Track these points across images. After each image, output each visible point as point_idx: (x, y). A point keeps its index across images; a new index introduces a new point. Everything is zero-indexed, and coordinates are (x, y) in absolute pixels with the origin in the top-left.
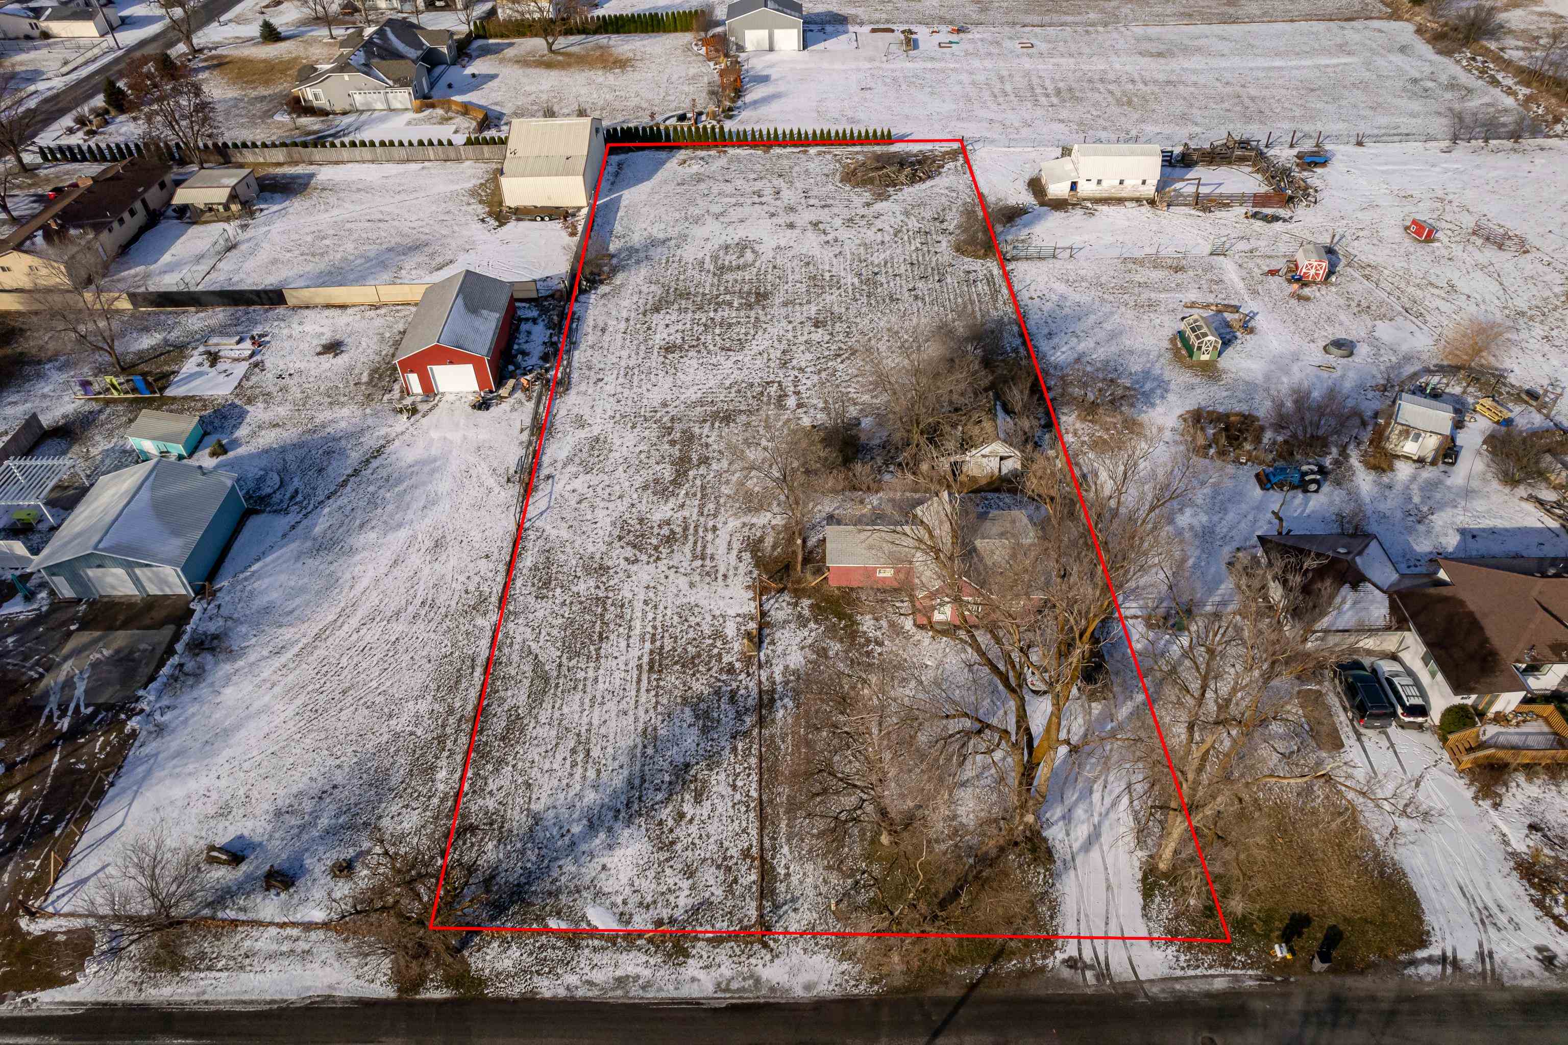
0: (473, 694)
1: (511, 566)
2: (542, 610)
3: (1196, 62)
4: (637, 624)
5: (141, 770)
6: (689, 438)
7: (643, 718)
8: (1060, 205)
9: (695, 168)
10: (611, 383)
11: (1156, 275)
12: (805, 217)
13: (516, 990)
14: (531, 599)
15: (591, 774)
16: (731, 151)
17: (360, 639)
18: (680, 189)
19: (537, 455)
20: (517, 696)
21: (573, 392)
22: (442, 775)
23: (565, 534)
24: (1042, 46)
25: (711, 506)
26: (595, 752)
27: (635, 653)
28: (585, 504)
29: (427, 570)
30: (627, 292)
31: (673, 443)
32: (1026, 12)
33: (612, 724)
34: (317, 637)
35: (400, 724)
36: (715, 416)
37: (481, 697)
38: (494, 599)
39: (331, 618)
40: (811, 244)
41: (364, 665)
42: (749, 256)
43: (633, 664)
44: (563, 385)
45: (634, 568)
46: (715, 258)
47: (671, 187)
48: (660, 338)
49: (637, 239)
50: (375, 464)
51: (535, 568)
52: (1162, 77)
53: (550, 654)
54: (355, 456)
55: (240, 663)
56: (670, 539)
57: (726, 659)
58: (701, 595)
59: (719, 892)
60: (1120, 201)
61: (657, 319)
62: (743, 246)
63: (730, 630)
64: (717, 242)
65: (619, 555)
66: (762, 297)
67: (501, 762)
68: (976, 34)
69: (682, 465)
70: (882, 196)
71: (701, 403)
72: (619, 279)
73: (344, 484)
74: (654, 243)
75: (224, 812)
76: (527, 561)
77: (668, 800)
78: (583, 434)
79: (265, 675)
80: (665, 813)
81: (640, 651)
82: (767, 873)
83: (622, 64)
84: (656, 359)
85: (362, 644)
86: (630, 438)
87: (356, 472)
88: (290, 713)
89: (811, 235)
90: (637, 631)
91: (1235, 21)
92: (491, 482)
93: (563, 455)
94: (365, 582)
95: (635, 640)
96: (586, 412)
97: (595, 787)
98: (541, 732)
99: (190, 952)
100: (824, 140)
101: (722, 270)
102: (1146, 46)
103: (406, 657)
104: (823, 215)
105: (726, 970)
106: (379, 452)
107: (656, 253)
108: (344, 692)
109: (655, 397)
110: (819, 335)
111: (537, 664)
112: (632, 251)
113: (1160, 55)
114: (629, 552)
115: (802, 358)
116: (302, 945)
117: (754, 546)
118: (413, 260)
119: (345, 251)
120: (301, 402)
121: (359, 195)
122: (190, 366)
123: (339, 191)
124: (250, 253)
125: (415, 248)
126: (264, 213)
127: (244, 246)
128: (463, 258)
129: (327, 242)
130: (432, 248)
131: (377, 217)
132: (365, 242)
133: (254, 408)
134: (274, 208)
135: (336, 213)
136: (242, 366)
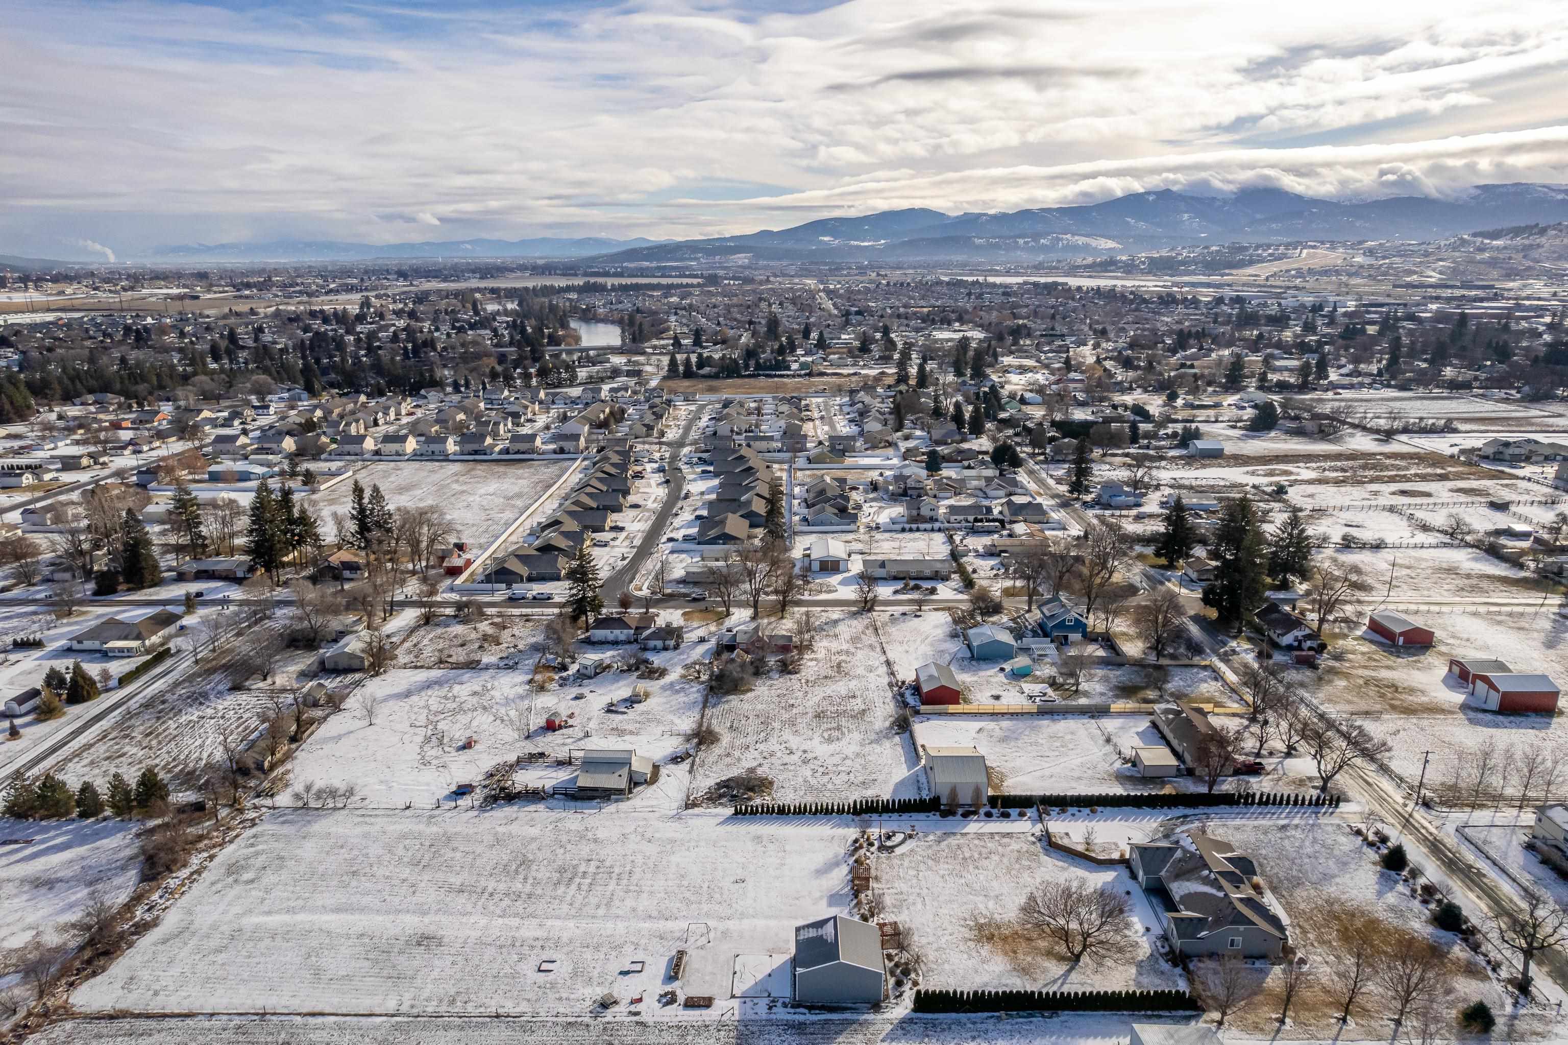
6: (839, 672)
10: (873, 686)
12: (795, 758)
18: (873, 776)
21: (886, 683)
30: (881, 719)
40: (794, 742)
42: (826, 735)
44: (891, 685)
46: (843, 734)
47: (881, 778)
48: (859, 701)
49: (887, 744)
61: (863, 707)
62: (830, 740)
64: (844, 742)
65: (853, 650)
66: (818, 716)
69: (839, 665)
70: (752, 770)
72: (887, 724)
74: (877, 741)
84: (858, 693)
86: (859, 672)
89: (794, 747)
93: (880, 668)
100: (782, 812)
101: (838, 728)
104: (787, 759)
107: (873, 736)
109: (854, 682)
110: (791, 702)
112: (887, 737)
115: (800, 694)
117: (813, 651)
118: (998, 733)
119: (1042, 738)
120: (988, 682)
121: (1076, 774)
122: (1050, 691)
123: (1093, 778)
124: (1092, 738)
125: (1004, 740)
126: (1120, 762)
127: (1102, 742)
128: (974, 734)
129: (1058, 744)
130: (994, 739)
131: (1047, 759)
132: (1036, 744)
133: (1005, 680)
134: (1118, 765)
135: (1077, 762)
136: (1026, 691)
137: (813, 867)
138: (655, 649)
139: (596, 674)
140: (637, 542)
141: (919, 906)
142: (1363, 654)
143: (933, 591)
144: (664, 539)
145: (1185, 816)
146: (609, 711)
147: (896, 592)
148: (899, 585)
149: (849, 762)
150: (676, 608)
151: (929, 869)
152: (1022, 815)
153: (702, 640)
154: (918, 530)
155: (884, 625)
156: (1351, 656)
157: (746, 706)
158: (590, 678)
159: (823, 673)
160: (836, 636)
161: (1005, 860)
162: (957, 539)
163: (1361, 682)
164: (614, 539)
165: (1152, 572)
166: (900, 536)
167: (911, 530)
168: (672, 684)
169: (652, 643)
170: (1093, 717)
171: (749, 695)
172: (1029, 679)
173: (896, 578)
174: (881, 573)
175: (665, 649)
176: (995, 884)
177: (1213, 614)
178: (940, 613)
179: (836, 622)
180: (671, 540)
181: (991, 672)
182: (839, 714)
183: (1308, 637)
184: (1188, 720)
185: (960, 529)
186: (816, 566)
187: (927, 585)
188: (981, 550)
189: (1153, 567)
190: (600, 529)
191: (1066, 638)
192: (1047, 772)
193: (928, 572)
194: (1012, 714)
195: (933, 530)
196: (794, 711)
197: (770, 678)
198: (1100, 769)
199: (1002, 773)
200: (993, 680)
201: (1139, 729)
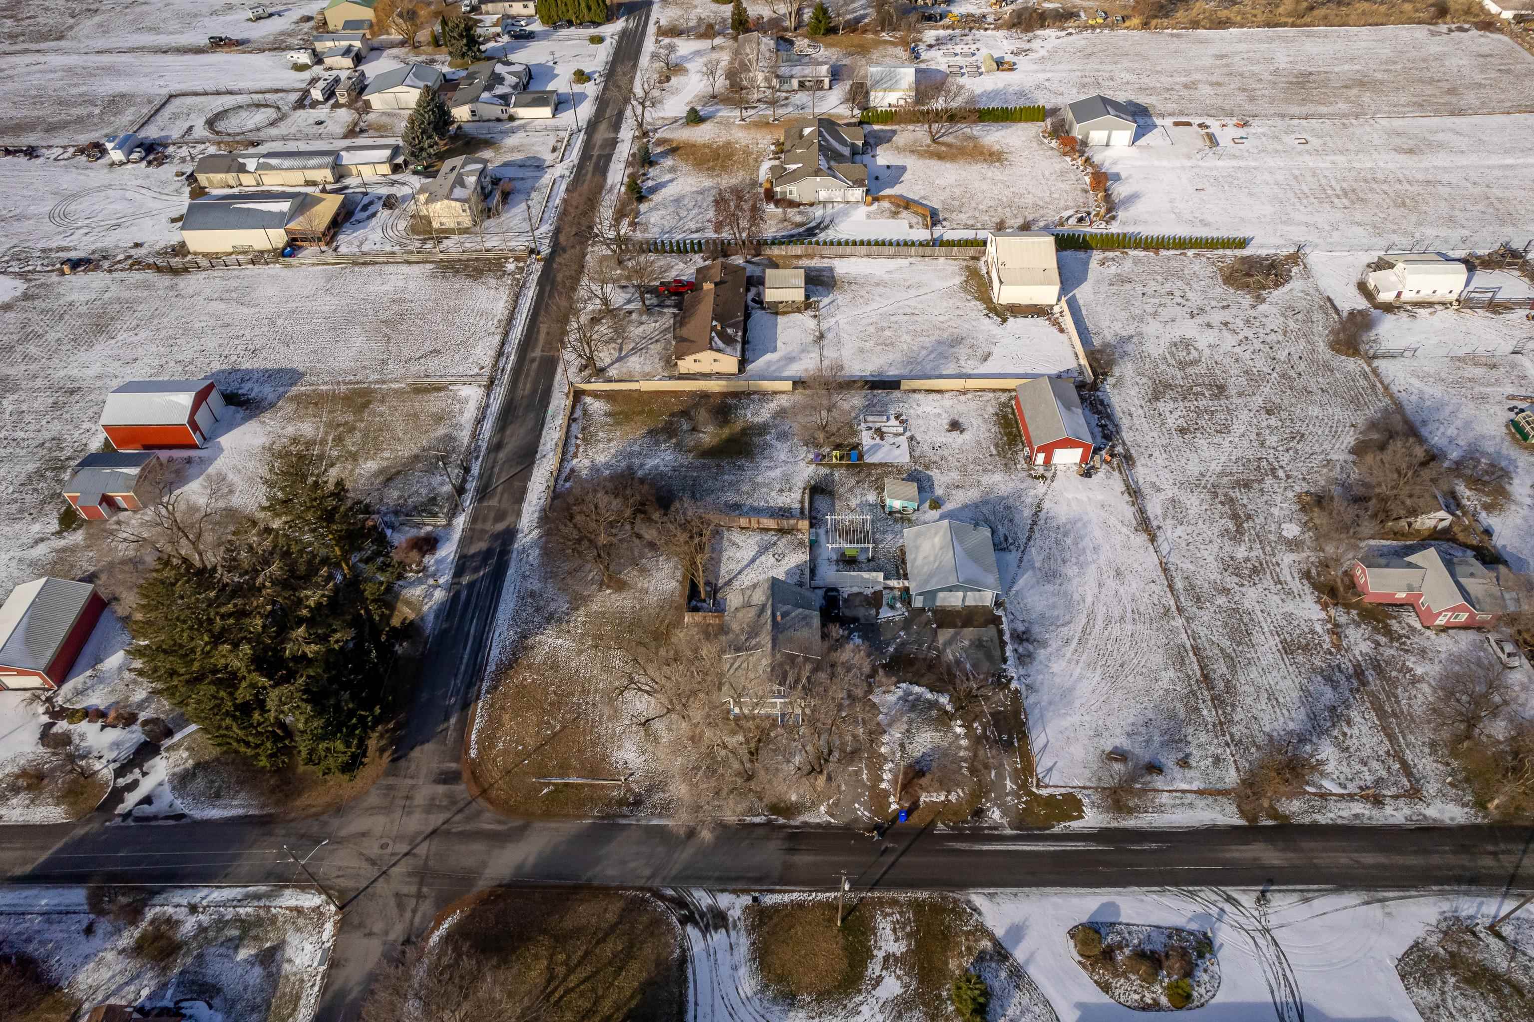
0: (1196, 666)
1: (1171, 587)
2: (1205, 616)
3: (1441, 160)
4: (1263, 624)
5: (1037, 711)
6: (1231, 500)
7: (1297, 681)
8: (1388, 308)
9: (1113, 269)
10: (1160, 458)
11: (1479, 372)
12: (1217, 317)
13: (1307, 820)
14: (1195, 609)
15: (1285, 712)
16: (1132, 253)
17: (1110, 634)
18: (1114, 289)
19: (1142, 511)
20: (1220, 668)
21: (1138, 464)
22: (1205, 712)
23: (1192, 568)
24: (1315, 142)
25: (1268, 548)
26: (1281, 700)
27: (1272, 643)
28: (1191, 547)
29: (1122, 591)
30: (1128, 383)
31: (1222, 503)
32: (1287, 101)
33: (1281, 683)
34: (1084, 632)
35: (1165, 683)
36: (1238, 482)
37: (1202, 669)
38: (1174, 608)
39: (1084, 621)
40: (1231, 342)
41: (1123, 650)
42: (1194, 352)
43: (1274, 649)
44: (1129, 459)
45: (1244, 589)
46: (1172, 354)
47: (1104, 288)
48: (1171, 422)
49: (1108, 336)
50: (1042, 515)
51: (1185, 589)
52: (1420, 177)
53: (1226, 643)
54: (1027, 513)
55: (1049, 650)
56: (1254, 570)
57: (1325, 646)
58: (1290, 607)
59: (1384, 774)
60: (1430, 304)
61: (1161, 407)
62: (1186, 344)
63: (1318, 628)
64: (1166, 339)
65: (1230, 581)
66: (1221, 389)
67: (1233, 706)
68: (1258, 127)
69: (1236, 520)
70: (1259, 299)
71: (1223, 474)
72: (1116, 371)
73: (1032, 530)
74: (1123, 340)
75: (1098, 734)
76: (1179, 585)
77: (1334, 725)
78: (1162, 496)
79: (1068, 655)
80: (1335, 733)
81: (1274, 642)
82: (1404, 764)
83: (995, 157)
84: (1178, 439)
85: (1113, 637)
86: (1194, 500)
87: (1034, 523)
88: (1097, 677)
89: (1227, 334)
90: (1266, 629)
91: (1460, 112)
92: (1124, 530)
93: (1159, 511)
94: (1089, 600)
95: (1268, 635)
96: (1154, 479)
97: (1292, 720)
98: (1246, 688)
99: (1131, 804)
101: (1182, 364)
102: (1397, 141)
103: (1144, 645)
104: (1226, 315)
105: (1407, 811)
106: (1039, 507)
107: (1129, 348)
108: (1122, 666)
109: (1193, 469)
110: (1274, 421)
111: (1222, 650)
112: (1111, 347)
113: (1411, 151)
114: (1236, 579)
116: (1186, 801)
117: (1306, 576)
118: (962, 352)
119: (906, 342)
120: (963, 469)
121: (880, 289)
122: (866, 439)
123: (862, 285)
124: (839, 342)
125: (957, 341)
126: (821, 305)
127: (830, 336)
128: (996, 350)
129: (887, 333)
130: (968, 341)
131: (908, 310)
132: (915, 334)
133: (934, 473)
134: (826, 301)
135: (874, 306)
136: (903, 440)
149: (1149, 309)
151: (1041, 198)
157: (1339, 412)
161: (973, 205)
171: (1348, 439)
192: (913, 292)
198: (848, 296)
199: (966, 291)
200: (955, 476)
201: (769, 357)
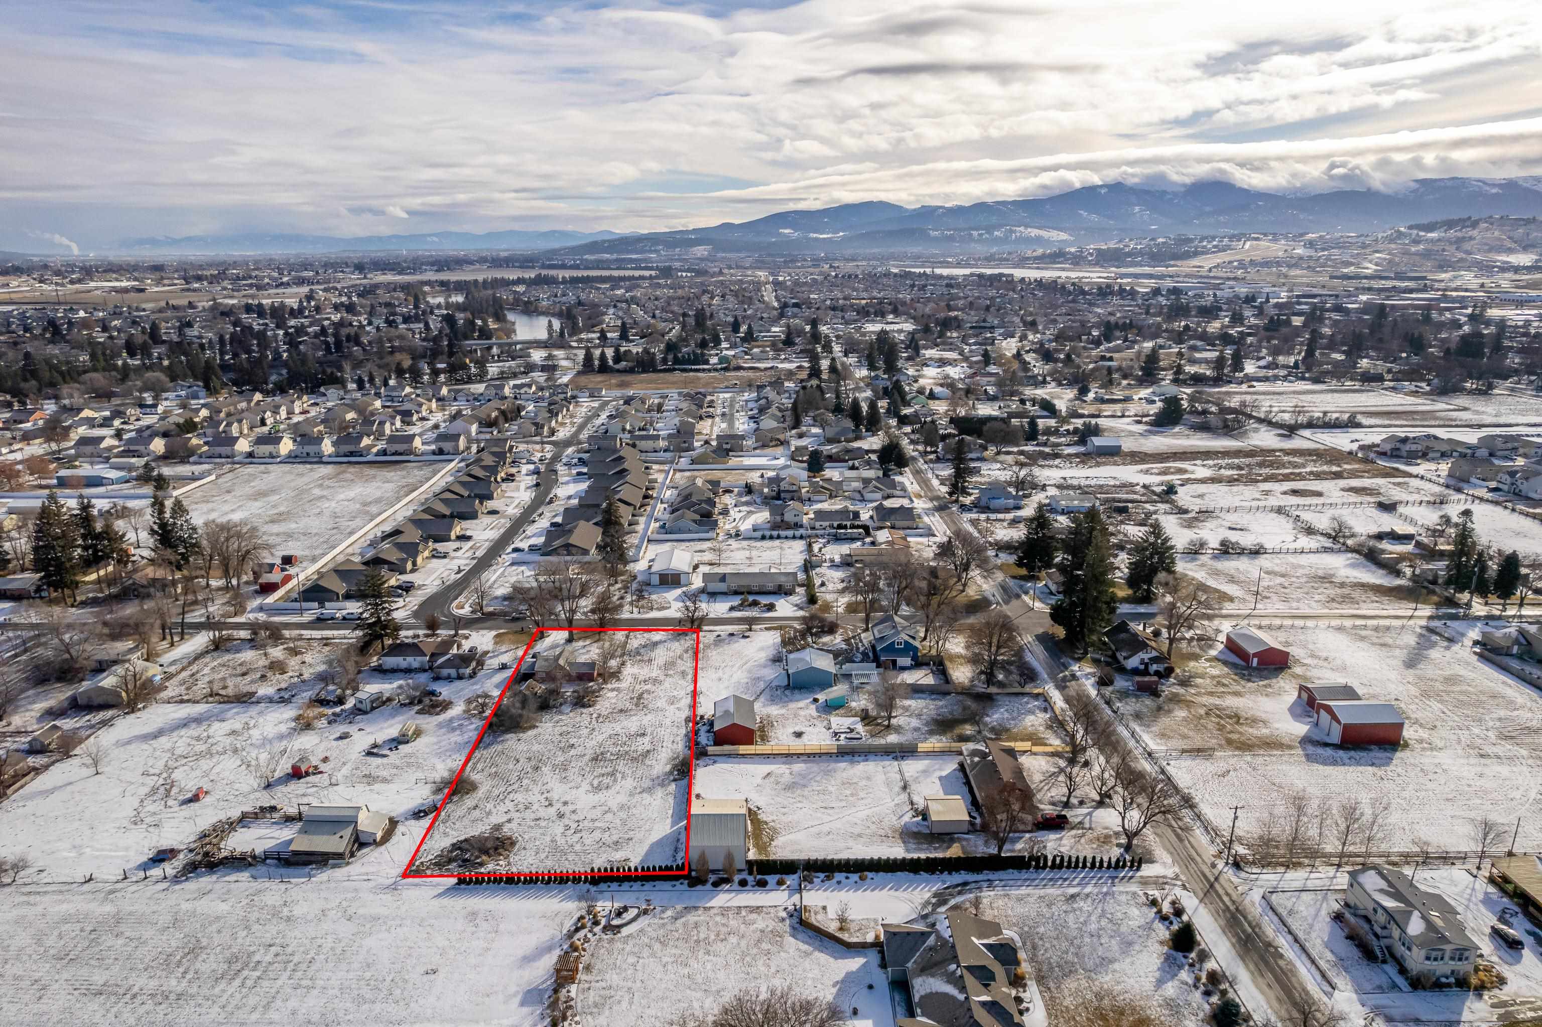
6: (637, 705)
10: (668, 722)
12: (552, 811)
18: (630, 834)
19: (694, 700)
21: (684, 718)
28: (674, 688)
29: (721, 674)
30: (664, 761)
31: (643, 703)
36: (626, 711)
40: (558, 791)
42: (596, 783)
43: (656, 660)
44: (687, 720)
45: (657, 675)
46: (615, 781)
47: (638, 836)
48: (647, 739)
49: (659, 793)
56: (645, 681)
58: (637, 671)
61: (648, 747)
62: (597, 789)
64: (611, 792)
65: (662, 678)
66: (595, 759)
69: (640, 697)
70: (498, 827)
71: (631, 715)
72: (668, 768)
74: (649, 790)
78: (678, 705)
84: (649, 731)
86: (659, 704)
89: (554, 796)
90: (656, 665)
92: (708, 693)
93: (684, 699)
96: (677, 712)
100: (511, 881)
101: (612, 774)
104: (542, 813)
107: (647, 783)
109: (649, 717)
110: (572, 741)
111: (682, 659)
112: (662, 785)
114: (658, 678)
115: (585, 732)
117: (619, 680)
118: (787, 779)
119: (832, 785)
120: (795, 716)
121: (857, 830)
122: (860, 728)
123: (873, 835)
124: (888, 784)
125: (790, 787)
126: (910, 814)
127: (897, 789)
128: (759, 781)
129: (848, 792)
130: (780, 787)
131: (830, 811)
132: (824, 792)
133: (815, 714)
134: (907, 818)
135: (862, 815)
136: (834, 726)
137: (521, 953)
138: (449, 679)
139: (373, 709)
140: (480, 553)
141: (625, 1004)
142: (1213, 677)
143: (771, 607)
144: (509, 550)
145: (965, 884)
146: (369, 754)
147: (732, 609)
148: (736, 601)
149: (609, 816)
150: (490, 628)
151: (653, 955)
152: (780, 883)
153: (504, 667)
154: (779, 537)
155: (707, 647)
156: (1199, 681)
157: (522, 747)
158: (365, 713)
159: (620, 706)
160: (650, 661)
161: (743, 943)
162: (816, 548)
163: (1202, 711)
164: (456, 550)
165: (1011, 583)
166: (759, 544)
167: (771, 538)
168: (451, 720)
169: (445, 672)
170: (896, 758)
171: (531, 733)
172: (841, 711)
173: (736, 593)
174: (722, 587)
175: (460, 677)
176: (721, 975)
177: (1060, 632)
178: (772, 632)
179: (655, 644)
180: (516, 550)
181: (801, 704)
182: (619, 756)
183: (1154, 660)
184: (993, 764)
185: (822, 536)
186: (655, 580)
187: (764, 600)
188: (837, 559)
189: (1014, 577)
190: (447, 539)
191: (894, 662)
192: (825, 828)
193: (770, 586)
194: (809, 755)
195: (794, 537)
196: (573, 752)
197: (561, 713)
198: (886, 823)
199: (774, 830)
200: (802, 713)
201: (944, 773)
